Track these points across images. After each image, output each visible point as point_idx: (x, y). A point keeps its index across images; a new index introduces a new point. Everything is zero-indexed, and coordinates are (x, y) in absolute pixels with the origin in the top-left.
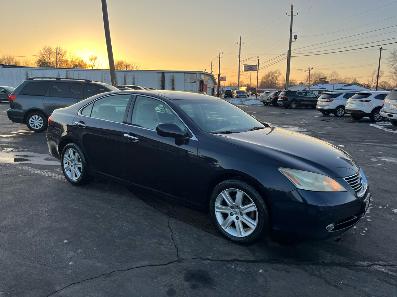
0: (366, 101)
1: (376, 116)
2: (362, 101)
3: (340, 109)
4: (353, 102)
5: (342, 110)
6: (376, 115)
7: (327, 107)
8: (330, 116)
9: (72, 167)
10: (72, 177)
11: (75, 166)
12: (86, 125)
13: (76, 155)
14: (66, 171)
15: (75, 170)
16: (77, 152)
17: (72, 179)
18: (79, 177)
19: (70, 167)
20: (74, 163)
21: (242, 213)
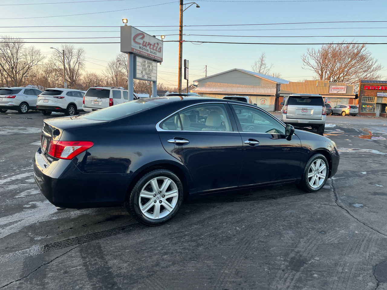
0: (61, 98)
1: (70, 112)
2: (57, 97)
3: (23, 106)
4: (47, 98)
5: (25, 107)
6: (70, 110)
7: (10, 103)
8: (7, 114)
9: (155, 202)
10: (157, 216)
11: (162, 199)
12: (188, 141)
13: (167, 182)
14: (144, 213)
15: (163, 204)
16: (169, 179)
17: (157, 218)
18: (172, 209)
19: (153, 203)
20: (158, 196)
21: (319, 172)
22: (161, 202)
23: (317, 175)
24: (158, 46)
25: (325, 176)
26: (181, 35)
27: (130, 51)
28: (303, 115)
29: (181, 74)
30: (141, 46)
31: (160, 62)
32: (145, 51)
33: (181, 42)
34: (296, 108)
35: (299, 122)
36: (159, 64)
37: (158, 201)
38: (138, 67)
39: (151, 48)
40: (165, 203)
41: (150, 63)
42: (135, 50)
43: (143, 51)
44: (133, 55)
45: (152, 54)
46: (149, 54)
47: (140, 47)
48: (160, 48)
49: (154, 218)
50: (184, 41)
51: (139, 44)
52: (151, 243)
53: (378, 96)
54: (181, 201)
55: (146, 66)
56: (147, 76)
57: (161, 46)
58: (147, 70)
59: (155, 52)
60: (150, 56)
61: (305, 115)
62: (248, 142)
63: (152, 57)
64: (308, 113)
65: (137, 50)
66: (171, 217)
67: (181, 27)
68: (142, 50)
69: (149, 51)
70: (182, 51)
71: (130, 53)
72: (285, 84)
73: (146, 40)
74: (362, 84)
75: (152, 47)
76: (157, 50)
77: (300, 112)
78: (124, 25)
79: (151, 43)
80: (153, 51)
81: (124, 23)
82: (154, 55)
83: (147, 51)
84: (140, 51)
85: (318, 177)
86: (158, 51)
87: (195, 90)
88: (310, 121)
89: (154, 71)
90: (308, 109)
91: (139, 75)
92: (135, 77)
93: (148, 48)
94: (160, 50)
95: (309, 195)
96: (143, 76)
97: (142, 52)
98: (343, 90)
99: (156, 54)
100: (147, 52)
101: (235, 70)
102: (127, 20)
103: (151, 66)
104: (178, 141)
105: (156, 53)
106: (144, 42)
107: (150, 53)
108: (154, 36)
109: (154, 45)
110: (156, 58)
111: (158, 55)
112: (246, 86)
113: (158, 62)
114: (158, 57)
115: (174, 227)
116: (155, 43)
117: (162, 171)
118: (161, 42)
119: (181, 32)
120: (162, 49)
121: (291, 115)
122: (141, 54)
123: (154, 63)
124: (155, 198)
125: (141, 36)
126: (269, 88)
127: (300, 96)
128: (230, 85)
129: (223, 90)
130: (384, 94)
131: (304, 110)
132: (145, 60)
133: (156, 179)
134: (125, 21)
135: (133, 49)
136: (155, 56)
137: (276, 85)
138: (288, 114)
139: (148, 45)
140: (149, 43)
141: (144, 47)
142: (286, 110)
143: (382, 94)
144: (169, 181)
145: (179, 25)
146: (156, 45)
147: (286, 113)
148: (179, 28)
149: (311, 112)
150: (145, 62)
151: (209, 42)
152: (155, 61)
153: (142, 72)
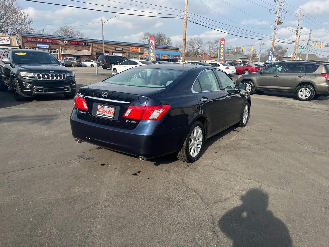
53: (38, 47)
74: (23, 36)
98: (7, 41)
130: (43, 45)
143: (41, 45)
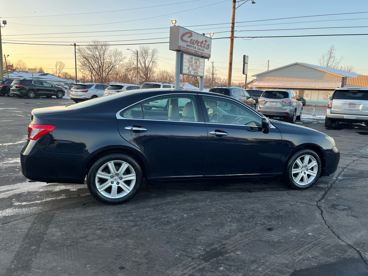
9: (112, 183)
10: (114, 196)
11: (119, 181)
12: (146, 128)
13: (125, 166)
14: (101, 191)
15: (120, 185)
16: (126, 163)
17: (114, 198)
18: (130, 191)
19: (110, 184)
20: (116, 177)
21: (308, 169)
22: (118, 183)
23: (306, 171)
24: (206, 43)
25: (316, 173)
26: (232, 32)
27: (177, 49)
28: (350, 110)
29: (231, 69)
30: (189, 44)
31: (208, 58)
32: (192, 49)
33: (232, 38)
34: (342, 103)
35: (345, 118)
36: (206, 60)
37: (115, 183)
38: (184, 64)
39: (199, 46)
40: (122, 185)
41: (197, 60)
42: (182, 48)
43: (191, 48)
44: (180, 52)
45: (199, 51)
46: (197, 51)
47: (187, 46)
48: (208, 45)
49: (110, 198)
50: (236, 37)
51: (187, 42)
52: (97, 218)
54: (138, 184)
55: (193, 62)
56: (193, 72)
57: (210, 43)
58: (194, 66)
59: (202, 49)
60: (198, 52)
61: (353, 110)
62: (214, 132)
63: (199, 54)
64: (356, 108)
65: (184, 47)
66: (128, 198)
67: (233, 23)
68: (189, 48)
69: (197, 48)
70: (233, 47)
71: (178, 51)
72: (352, 78)
73: (194, 38)
75: (199, 44)
76: (205, 46)
77: (347, 107)
78: (173, 25)
79: (198, 41)
80: (200, 48)
81: (173, 23)
82: (201, 51)
83: (196, 48)
84: (188, 49)
85: (306, 174)
86: (206, 48)
87: (253, 84)
88: (357, 117)
89: (201, 67)
90: (356, 103)
91: (185, 71)
92: (181, 72)
93: (195, 45)
94: (209, 47)
95: (292, 192)
96: (190, 72)
97: (189, 49)
99: (204, 51)
100: (194, 49)
101: (296, 64)
102: (175, 20)
103: (198, 63)
104: (134, 129)
105: (204, 49)
106: (191, 40)
107: (198, 49)
108: (204, 34)
109: (202, 42)
110: (204, 55)
111: (206, 51)
112: (307, 80)
113: (206, 58)
114: (206, 54)
115: (128, 207)
116: (203, 40)
117: (118, 156)
118: (210, 39)
119: (233, 29)
120: (210, 46)
121: (336, 110)
122: (188, 51)
123: (201, 60)
124: (112, 180)
125: (189, 35)
126: (333, 82)
127: (347, 89)
128: (290, 79)
129: (282, 84)
131: (352, 105)
132: (192, 56)
133: (112, 162)
134: (174, 22)
135: (180, 47)
136: (202, 53)
137: (341, 79)
138: (332, 109)
139: (196, 43)
140: (197, 41)
141: (192, 45)
142: (330, 104)
144: (126, 165)
145: (231, 22)
146: (204, 42)
147: (331, 108)
148: (231, 25)
149: (359, 107)
150: (192, 58)
151: (260, 37)
152: (203, 57)
153: (188, 68)
